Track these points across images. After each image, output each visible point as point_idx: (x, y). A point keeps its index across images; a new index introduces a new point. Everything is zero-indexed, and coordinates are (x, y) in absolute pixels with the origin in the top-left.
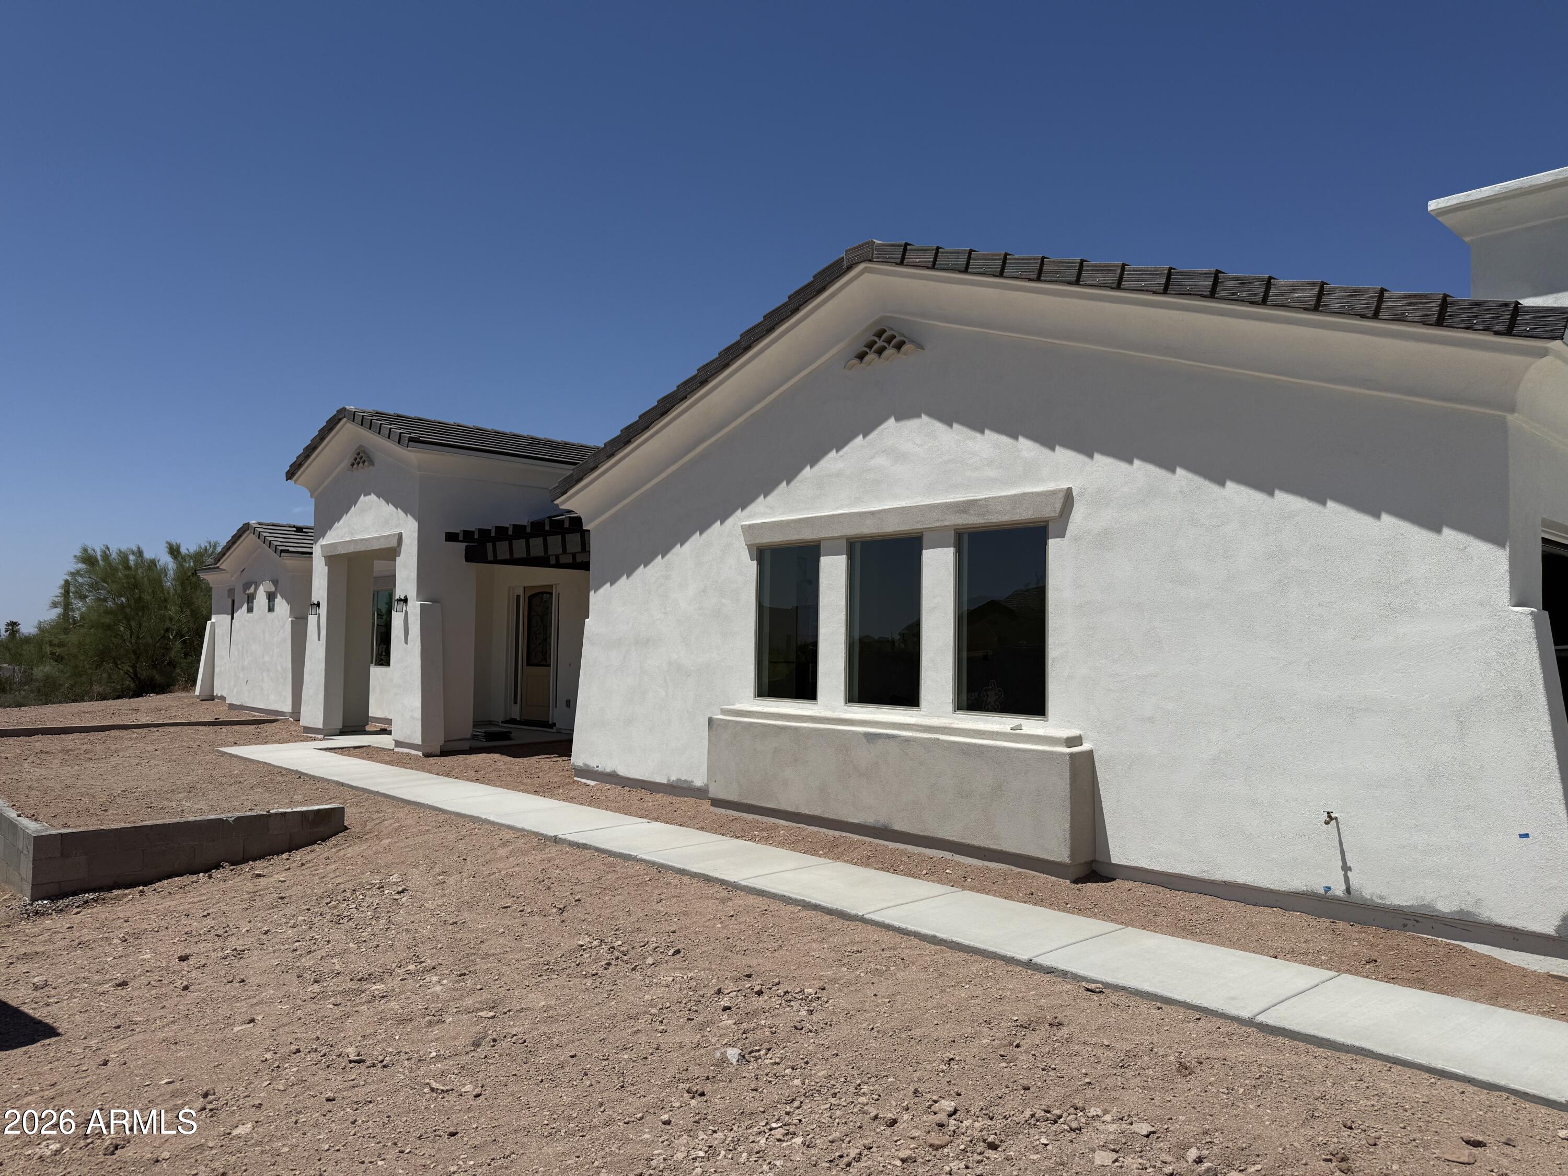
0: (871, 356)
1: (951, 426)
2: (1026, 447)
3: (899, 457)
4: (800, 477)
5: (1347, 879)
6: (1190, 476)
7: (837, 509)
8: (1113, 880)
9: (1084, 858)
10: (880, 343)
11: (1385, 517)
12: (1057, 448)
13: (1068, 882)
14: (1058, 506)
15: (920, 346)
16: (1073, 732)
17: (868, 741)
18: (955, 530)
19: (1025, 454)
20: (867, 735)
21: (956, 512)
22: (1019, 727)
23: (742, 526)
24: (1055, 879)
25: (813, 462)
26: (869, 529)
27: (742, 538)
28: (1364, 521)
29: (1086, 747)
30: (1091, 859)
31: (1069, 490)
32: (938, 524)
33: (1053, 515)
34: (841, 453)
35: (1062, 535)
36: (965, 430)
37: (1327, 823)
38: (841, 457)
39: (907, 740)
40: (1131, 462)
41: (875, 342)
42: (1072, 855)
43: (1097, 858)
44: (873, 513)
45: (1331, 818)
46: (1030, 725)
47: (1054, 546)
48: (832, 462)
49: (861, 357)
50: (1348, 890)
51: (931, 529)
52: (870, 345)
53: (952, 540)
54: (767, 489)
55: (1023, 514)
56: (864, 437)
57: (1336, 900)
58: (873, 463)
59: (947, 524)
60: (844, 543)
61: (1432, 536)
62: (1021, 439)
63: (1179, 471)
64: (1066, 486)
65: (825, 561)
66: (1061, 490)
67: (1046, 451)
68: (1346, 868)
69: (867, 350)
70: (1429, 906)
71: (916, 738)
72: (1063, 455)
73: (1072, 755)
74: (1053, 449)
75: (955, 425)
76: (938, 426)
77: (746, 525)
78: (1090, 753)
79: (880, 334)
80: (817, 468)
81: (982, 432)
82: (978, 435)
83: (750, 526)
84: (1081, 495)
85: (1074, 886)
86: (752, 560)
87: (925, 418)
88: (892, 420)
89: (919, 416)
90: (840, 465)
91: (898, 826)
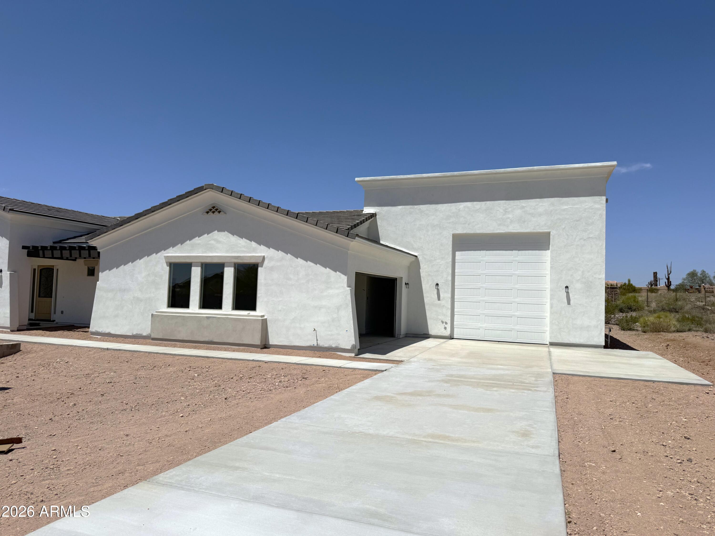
0: (210, 213)
1: (234, 236)
2: (254, 244)
3: (218, 242)
4: (185, 243)
5: (317, 342)
6: (291, 256)
7: (198, 254)
8: (270, 348)
9: (264, 343)
10: (213, 210)
11: (327, 269)
12: (261, 245)
13: (259, 349)
14: (261, 260)
15: (225, 213)
16: (263, 314)
17: (207, 319)
18: (234, 263)
19: (253, 246)
20: (207, 317)
21: (235, 258)
22: (249, 313)
23: (164, 256)
24: (256, 349)
25: (190, 240)
26: (208, 261)
27: (164, 259)
28: (324, 269)
29: (265, 317)
30: (265, 344)
31: (264, 256)
32: (230, 261)
33: (260, 262)
34: (200, 238)
35: (262, 267)
36: (238, 237)
37: (314, 331)
38: (200, 239)
39: (219, 318)
40: (278, 251)
41: (212, 210)
42: (261, 343)
43: (266, 344)
44: (210, 256)
45: (315, 330)
46: (252, 313)
47: (260, 269)
48: (196, 240)
49: (208, 212)
50: (317, 345)
51: (227, 262)
52: (211, 210)
53: (233, 266)
54: (174, 245)
55: (253, 261)
56: (207, 235)
57: (315, 347)
58: (210, 242)
59: (232, 261)
60: (200, 264)
61: (335, 273)
62: (252, 242)
63: (289, 254)
64: (263, 255)
65: (193, 269)
66: (262, 256)
67: (258, 246)
68: (317, 340)
69: (209, 211)
70: (331, 346)
71: (222, 317)
72: (263, 247)
73: (262, 319)
74: (260, 245)
75: (235, 236)
76: (230, 235)
77: (166, 256)
78: (266, 319)
79: (214, 207)
80: (191, 241)
81: (242, 238)
82: (241, 239)
83: (167, 256)
84: (267, 257)
85: (261, 350)
86: (167, 266)
87: (226, 232)
88: (216, 231)
89: (225, 231)
90: (199, 242)
91: (215, 340)
